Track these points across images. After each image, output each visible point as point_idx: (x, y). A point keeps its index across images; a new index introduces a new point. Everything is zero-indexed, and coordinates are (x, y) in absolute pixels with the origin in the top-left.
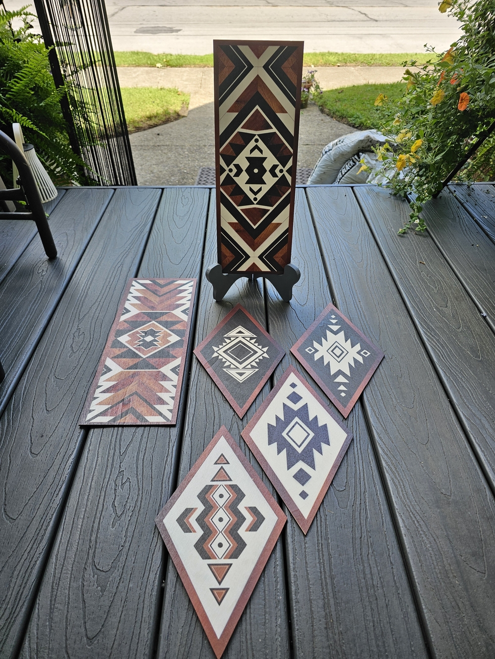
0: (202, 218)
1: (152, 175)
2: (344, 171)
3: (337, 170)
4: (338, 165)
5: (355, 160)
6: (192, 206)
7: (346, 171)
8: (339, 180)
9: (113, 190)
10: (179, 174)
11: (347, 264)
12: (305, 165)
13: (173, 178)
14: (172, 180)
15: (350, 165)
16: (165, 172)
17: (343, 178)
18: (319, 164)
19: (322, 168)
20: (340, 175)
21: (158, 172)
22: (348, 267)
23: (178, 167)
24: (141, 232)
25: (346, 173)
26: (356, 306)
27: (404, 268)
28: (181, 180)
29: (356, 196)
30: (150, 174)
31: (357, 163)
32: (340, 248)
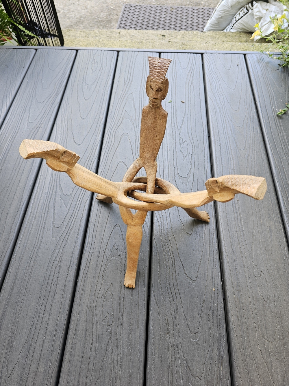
0: (107, 87)
1: (86, 10)
2: (238, 17)
3: (232, 15)
4: (233, 11)
5: (248, 8)
6: (100, 73)
7: (239, 18)
8: (232, 25)
9: (35, 51)
10: (107, 10)
11: (230, 152)
12: (207, 4)
13: (102, 14)
14: (101, 16)
15: (244, 12)
16: (96, 8)
17: (236, 23)
18: (218, 8)
19: (221, 12)
20: (234, 21)
21: (91, 8)
22: (231, 156)
23: (106, 3)
24: (53, 103)
25: (239, 19)
26: (234, 205)
27: (283, 160)
28: (108, 16)
29: (247, 65)
30: (84, 10)
31: (250, 11)
32: (226, 131)
